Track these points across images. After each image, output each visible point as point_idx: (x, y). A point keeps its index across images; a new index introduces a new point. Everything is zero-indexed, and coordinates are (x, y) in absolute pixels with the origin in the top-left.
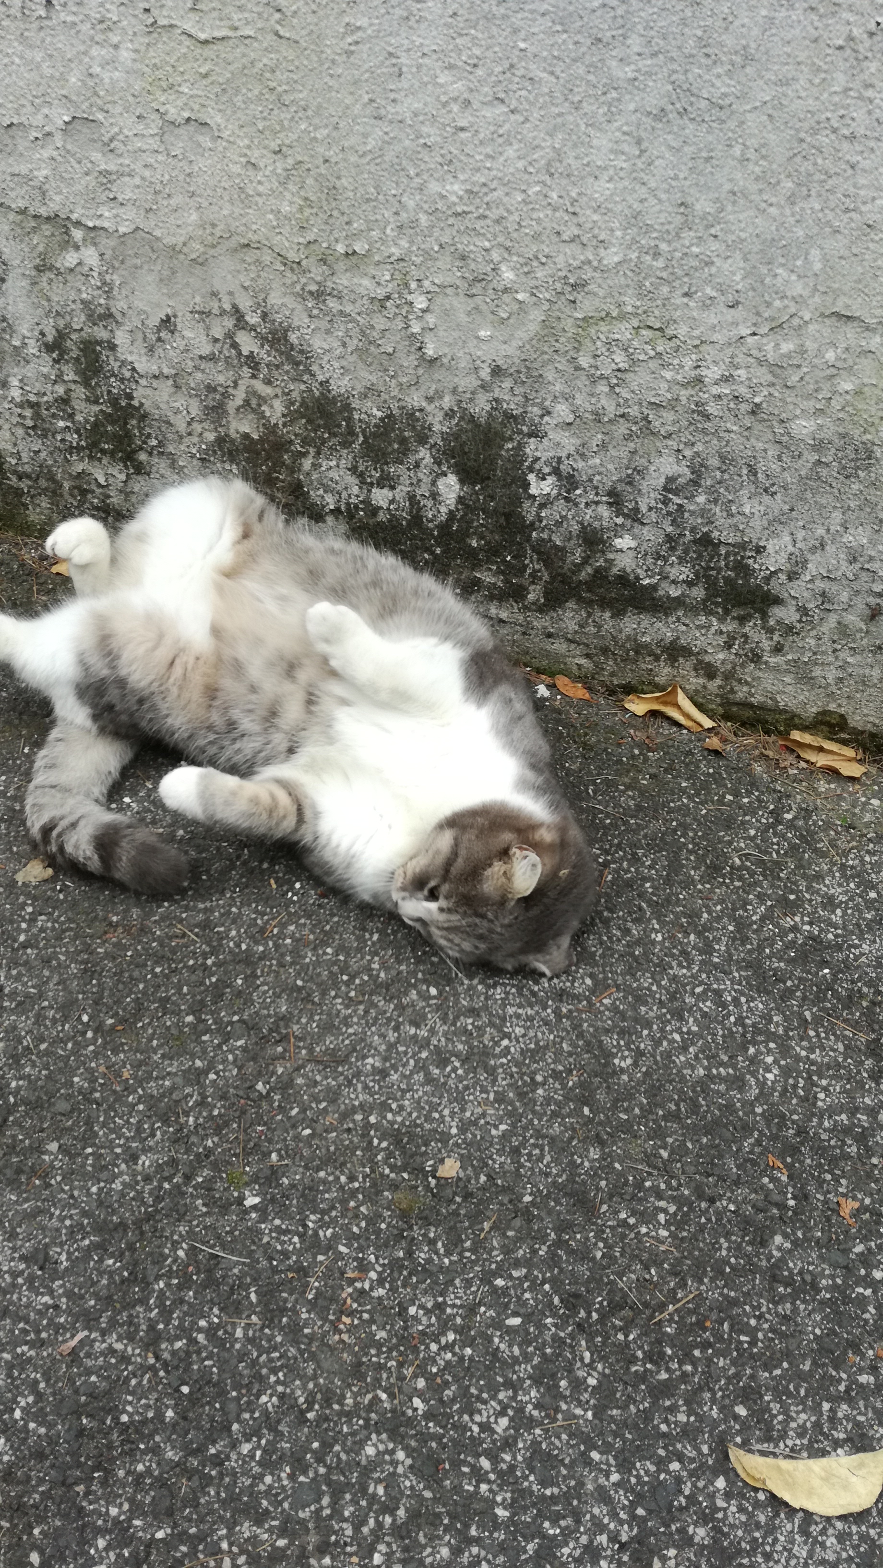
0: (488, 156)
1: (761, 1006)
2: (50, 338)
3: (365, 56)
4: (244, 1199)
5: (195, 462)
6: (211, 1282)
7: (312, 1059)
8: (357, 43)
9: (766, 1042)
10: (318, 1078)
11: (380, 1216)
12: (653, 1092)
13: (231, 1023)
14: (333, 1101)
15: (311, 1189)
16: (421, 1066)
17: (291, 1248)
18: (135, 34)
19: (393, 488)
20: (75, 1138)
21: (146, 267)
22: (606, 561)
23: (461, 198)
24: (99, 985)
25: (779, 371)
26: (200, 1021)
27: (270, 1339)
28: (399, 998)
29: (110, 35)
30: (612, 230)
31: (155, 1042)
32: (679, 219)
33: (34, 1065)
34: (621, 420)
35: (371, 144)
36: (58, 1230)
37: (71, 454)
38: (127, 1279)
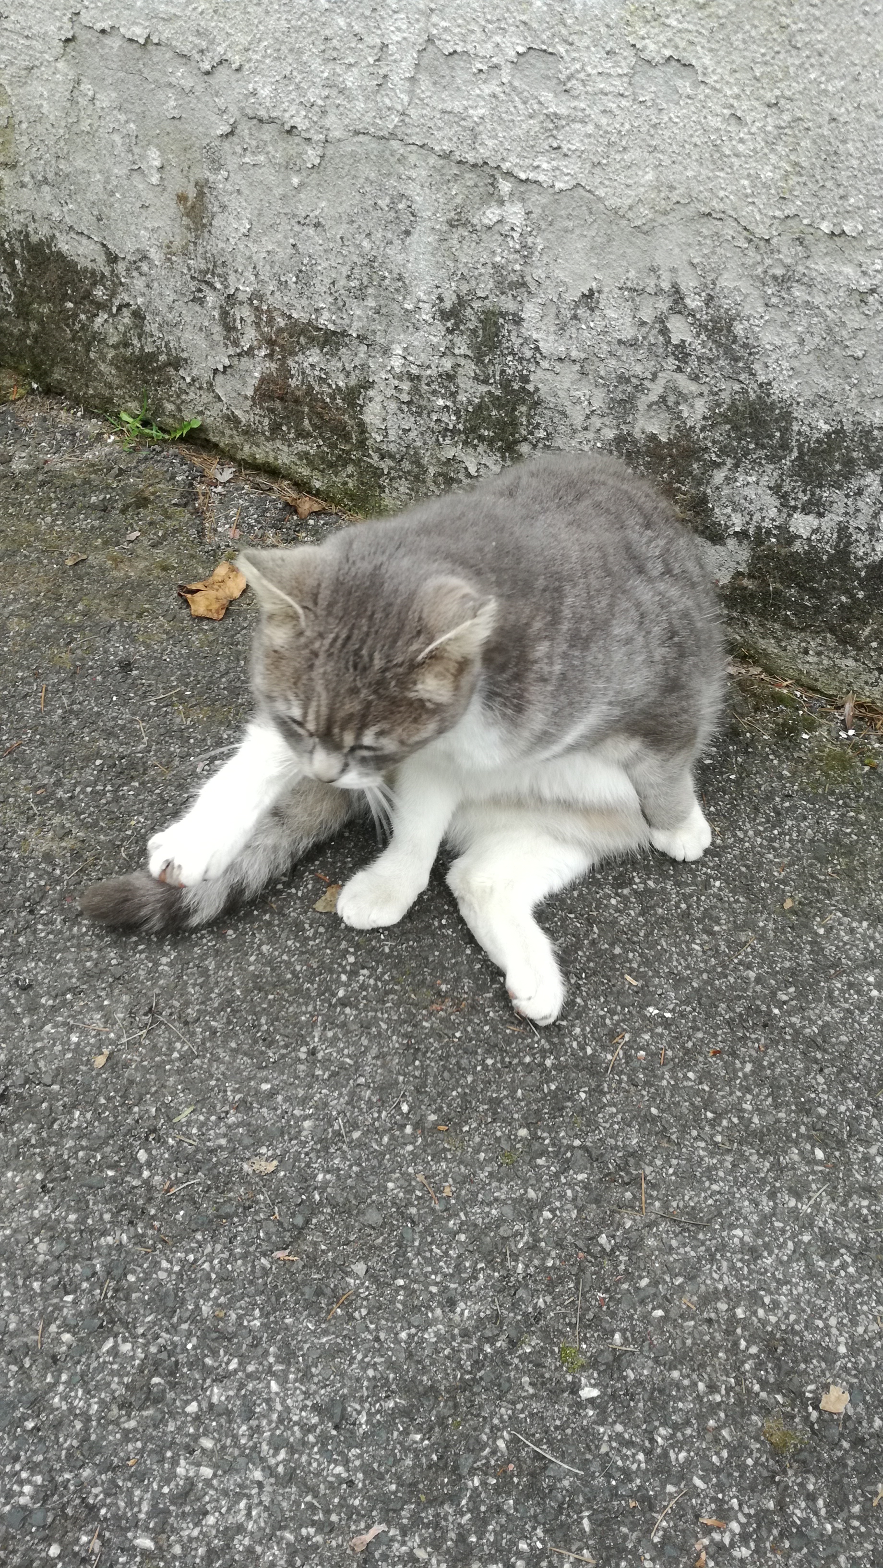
2: (448, 305)
4: (580, 1388)
6: (533, 1491)
7: (666, 1216)
10: (674, 1243)
11: (747, 1447)
13: (571, 1148)
15: (661, 1391)
16: (803, 1253)
17: (634, 1467)
19: (821, 515)
20: (385, 1262)
24: (422, 1067)
26: (535, 1137)
28: (776, 1156)
31: (482, 1155)
33: (344, 1158)
36: (358, 1380)
37: (444, 437)
38: (436, 1464)
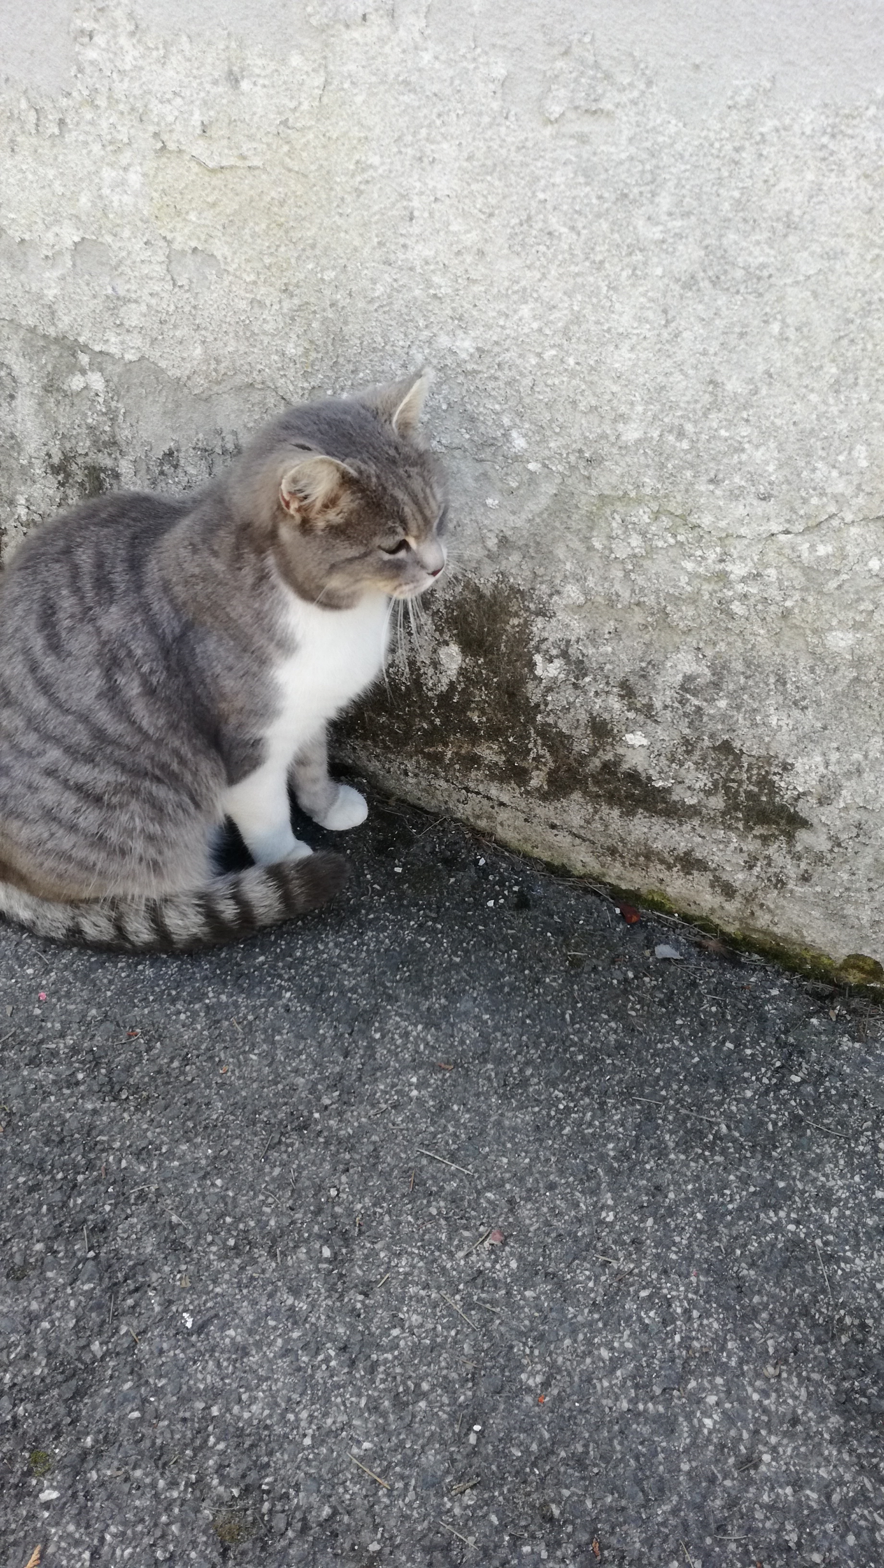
0: (501, 313)
2: (56, 460)
3: (376, 195)
4: (41, 1490)
8: (367, 182)
11: (193, 1541)
12: (560, 1425)
13: (84, 1260)
14: (174, 1379)
16: (290, 1350)
18: (145, 157)
21: (151, 398)
22: (616, 755)
23: (471, 355)
25: (814, 575)
26: (51, 1251)
28: (285, 1256)
29: (120, 157)
30: (632, 404)
32: (707, 398)
34: (636, 609)
35: (380, 290)
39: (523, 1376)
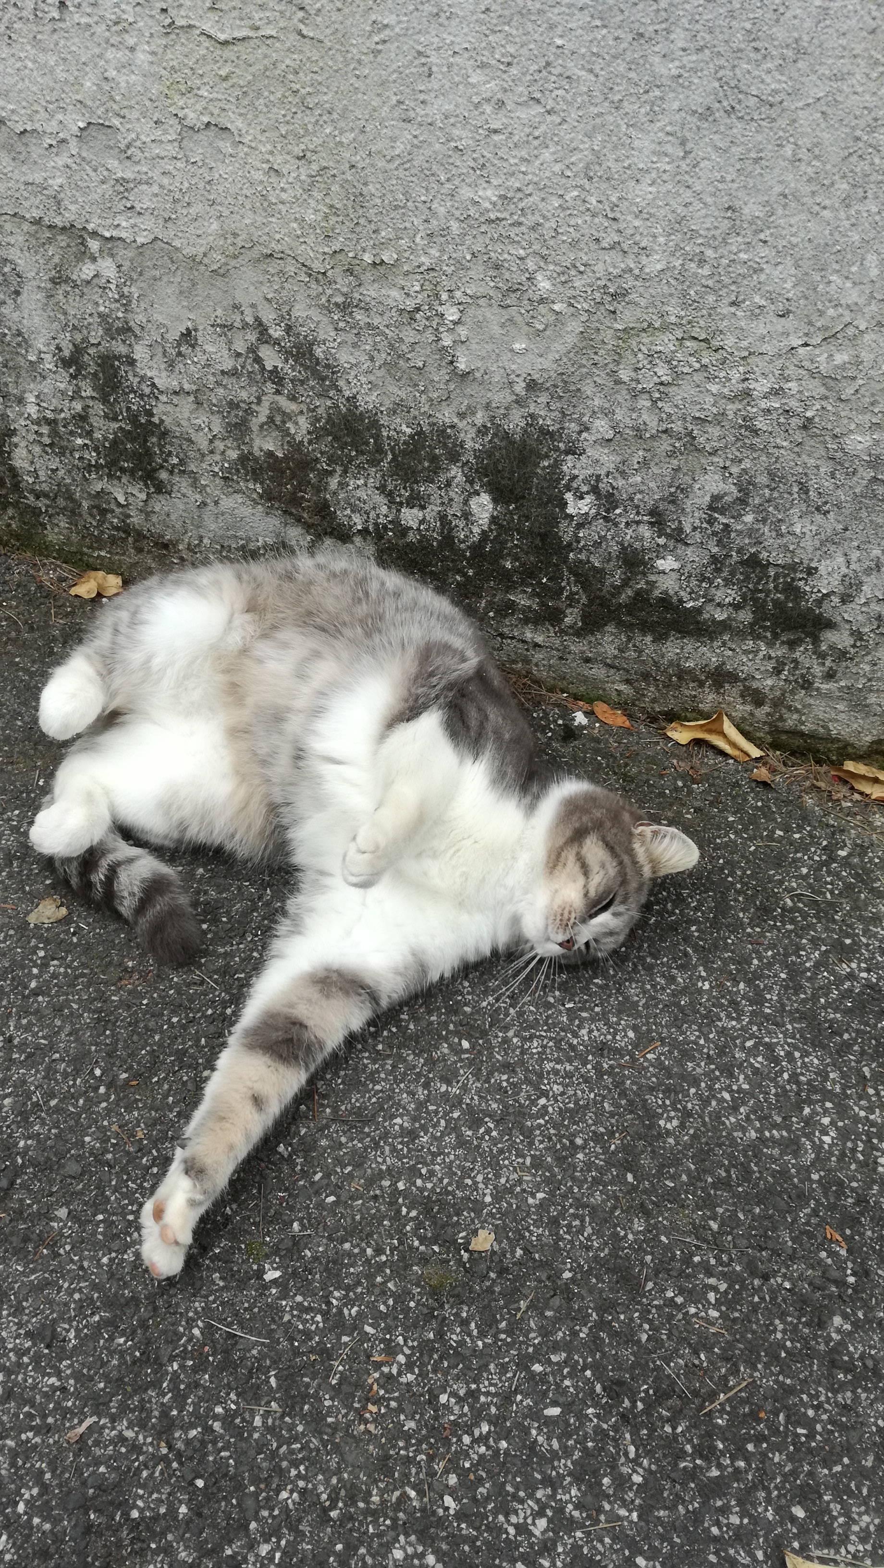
0: (524, 160)
1: (816, 1061)
2: (67, 353)
3: (393, 55)
4: (264, 1273)
5: (218, 481)
6: (227, 1364)
7: (336, 1118)
8: (385, 42)
9: (822, 1101)
10: (343, 1140)
11: (409, 1293)
12: (701, 1157)
14: (358, 1166)
15: (335, 1262)
16: (453, 1128)
17: (313, 1327)
18: (152, 35)
19: (423, 508)
20: (86, 1203)
21: (165, 279)
22: (647, 583)
23: (494, 204)
24: (112, 1036)
25: (832, 383)
27: (291, 1428)
28: (429, 1052)
29: (126, 36)
30: (654, 236)
31: (171, 1100)
32: (726, 224)
33: (43, 1124)
34: (664, 436)
35: (400, 147)
36: (66, 1304)
37: (89, 472)
38: (139, 1359)
39: (662, 1123)
